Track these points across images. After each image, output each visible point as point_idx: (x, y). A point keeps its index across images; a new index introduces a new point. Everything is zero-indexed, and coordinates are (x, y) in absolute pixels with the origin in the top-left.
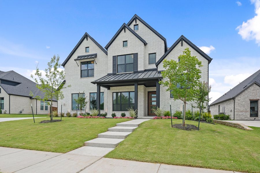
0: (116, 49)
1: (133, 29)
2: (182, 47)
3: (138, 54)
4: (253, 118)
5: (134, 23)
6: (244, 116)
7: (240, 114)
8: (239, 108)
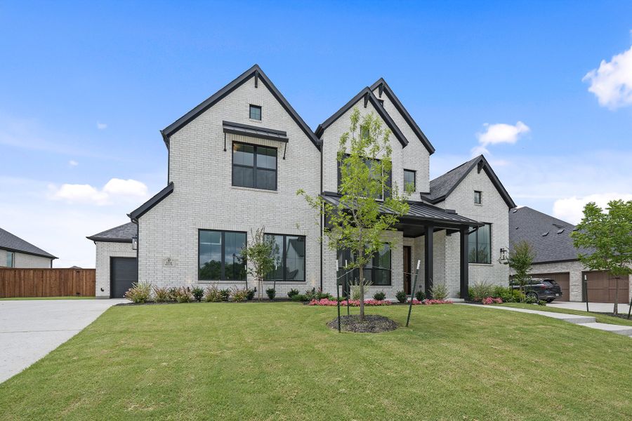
3: (393, 163)
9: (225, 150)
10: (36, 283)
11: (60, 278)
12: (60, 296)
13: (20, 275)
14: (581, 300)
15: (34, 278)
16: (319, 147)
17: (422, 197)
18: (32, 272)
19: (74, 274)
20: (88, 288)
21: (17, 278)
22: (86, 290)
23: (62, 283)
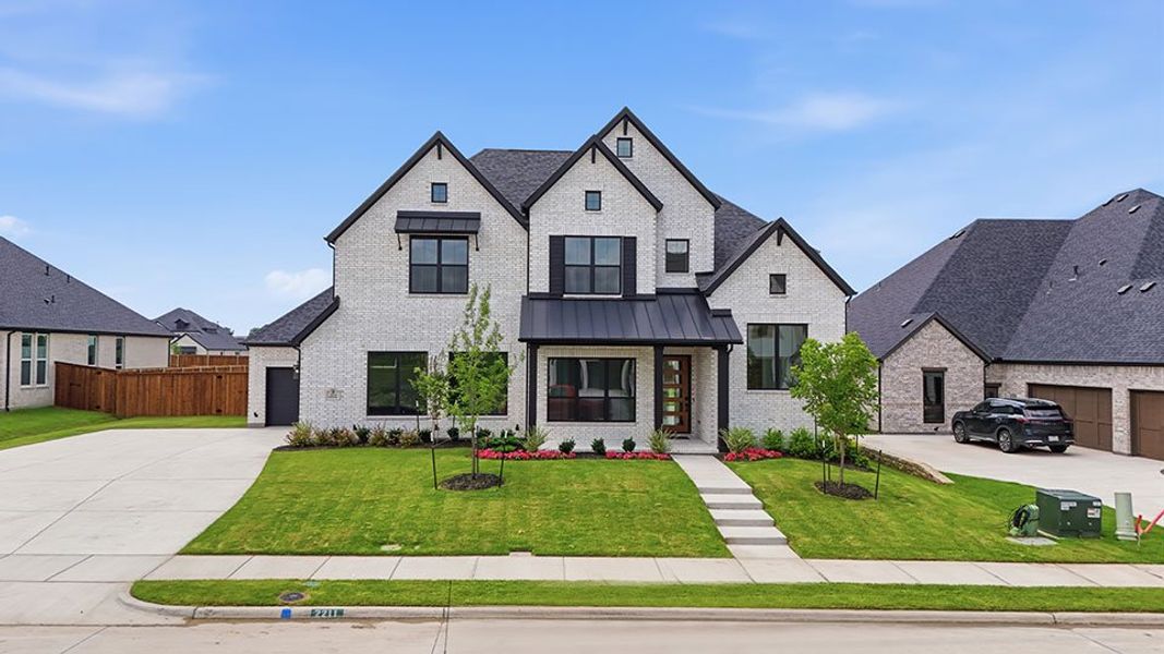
0: (560, 213)
1: (614, 150)
2: (779, 248)
3: (638, 239)
4: (931, 427)
5: (618, 132)
6: (908, 419)
7: (896, 415)
8: (894, 394)
9: (400, 249)
10: (164, 394)
11: (195, 389)
12: (195, 414)
13: (144, 384)
14: (1129, 453)
15: (161, 387)
16: (526, 227)
17: (698, 281)
18: (159, 377)
19: (214, 380)
20: (233, 400)
21: (141, 388)
22: (230, 405)
23: (198, 396)
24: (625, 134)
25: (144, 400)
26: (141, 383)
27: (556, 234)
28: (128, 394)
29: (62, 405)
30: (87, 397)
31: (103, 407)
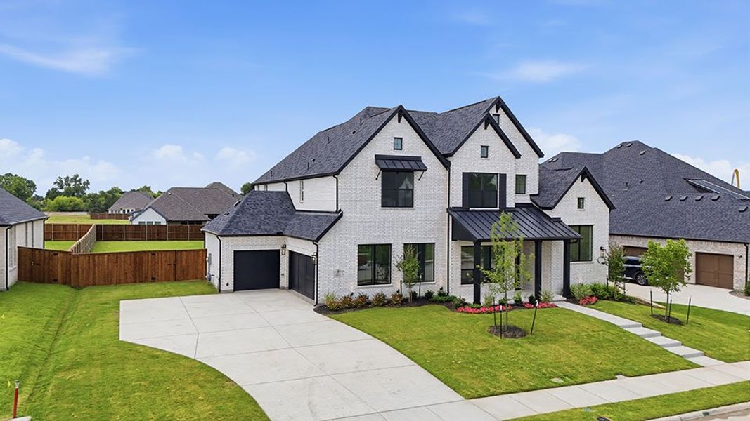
0: (467, 160)
2: (582, 184)
3: (507, 175)
9: (377, 179)
10: (110, 268)
11: (135, 262)
12: (135, 282)
13: (94, 261)
14: (694, 282)
15: (108, 263)
16: (447, 165)
17: (531, 200)
18: (106, 256)
19: (150, 257)
20: (164, 271)
21: (92, 265)
22: (162, 275)
23: (137, 268)
24: (497, 112)
25: (95, 273)
26: (91, 261)
27: (466, 171)
28: (80, 269)
29: (25, 280)
30: (46, 273)
31: (59, 279)
